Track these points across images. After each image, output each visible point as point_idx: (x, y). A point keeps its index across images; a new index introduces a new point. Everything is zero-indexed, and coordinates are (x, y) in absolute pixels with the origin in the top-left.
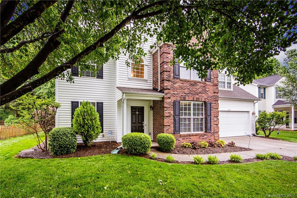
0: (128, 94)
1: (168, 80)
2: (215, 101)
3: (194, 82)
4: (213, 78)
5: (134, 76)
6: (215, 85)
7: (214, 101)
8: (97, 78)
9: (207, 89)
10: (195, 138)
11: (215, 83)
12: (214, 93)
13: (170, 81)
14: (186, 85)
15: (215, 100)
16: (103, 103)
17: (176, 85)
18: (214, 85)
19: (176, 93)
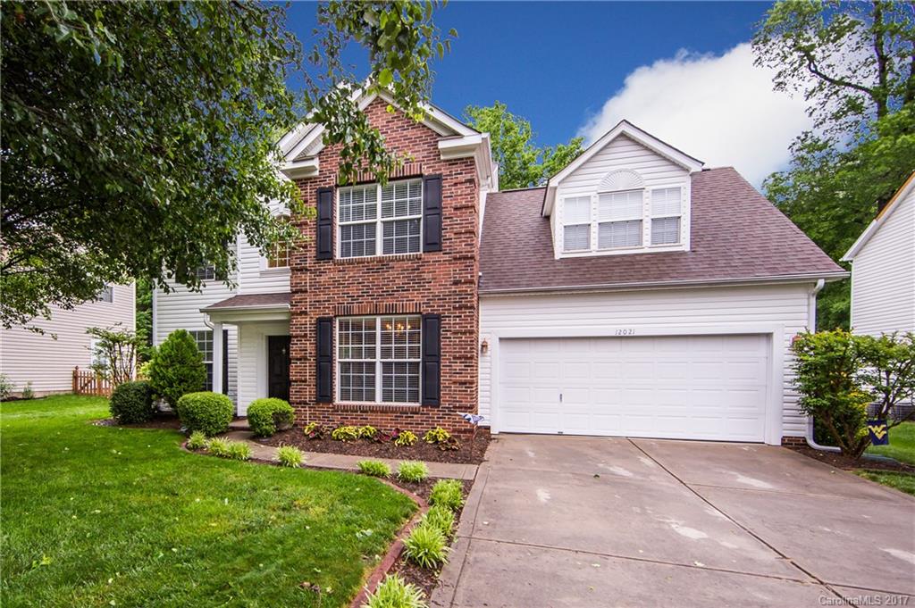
0: (238, 313)
1: (301, 270)
2: (460, 308)
3: (380, 261)
4: (453, 236)
5: (272, 264)
6: (460, 259)
7: (455, 308)
8: (216, 279)
9: (425, 276)
10: (381, 419)
11: (458, 253)
12: (456, 283)
13: (307, 270)
14: (351, 274)
15: (457, 305)
16: (229, 333)
17: (323, 279)
18: (455, 259)
19: (322, 297)
